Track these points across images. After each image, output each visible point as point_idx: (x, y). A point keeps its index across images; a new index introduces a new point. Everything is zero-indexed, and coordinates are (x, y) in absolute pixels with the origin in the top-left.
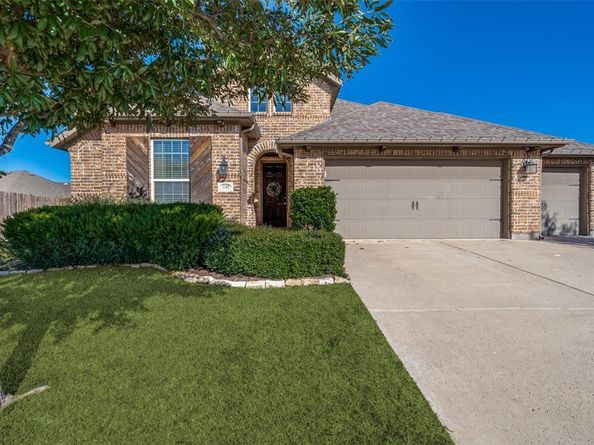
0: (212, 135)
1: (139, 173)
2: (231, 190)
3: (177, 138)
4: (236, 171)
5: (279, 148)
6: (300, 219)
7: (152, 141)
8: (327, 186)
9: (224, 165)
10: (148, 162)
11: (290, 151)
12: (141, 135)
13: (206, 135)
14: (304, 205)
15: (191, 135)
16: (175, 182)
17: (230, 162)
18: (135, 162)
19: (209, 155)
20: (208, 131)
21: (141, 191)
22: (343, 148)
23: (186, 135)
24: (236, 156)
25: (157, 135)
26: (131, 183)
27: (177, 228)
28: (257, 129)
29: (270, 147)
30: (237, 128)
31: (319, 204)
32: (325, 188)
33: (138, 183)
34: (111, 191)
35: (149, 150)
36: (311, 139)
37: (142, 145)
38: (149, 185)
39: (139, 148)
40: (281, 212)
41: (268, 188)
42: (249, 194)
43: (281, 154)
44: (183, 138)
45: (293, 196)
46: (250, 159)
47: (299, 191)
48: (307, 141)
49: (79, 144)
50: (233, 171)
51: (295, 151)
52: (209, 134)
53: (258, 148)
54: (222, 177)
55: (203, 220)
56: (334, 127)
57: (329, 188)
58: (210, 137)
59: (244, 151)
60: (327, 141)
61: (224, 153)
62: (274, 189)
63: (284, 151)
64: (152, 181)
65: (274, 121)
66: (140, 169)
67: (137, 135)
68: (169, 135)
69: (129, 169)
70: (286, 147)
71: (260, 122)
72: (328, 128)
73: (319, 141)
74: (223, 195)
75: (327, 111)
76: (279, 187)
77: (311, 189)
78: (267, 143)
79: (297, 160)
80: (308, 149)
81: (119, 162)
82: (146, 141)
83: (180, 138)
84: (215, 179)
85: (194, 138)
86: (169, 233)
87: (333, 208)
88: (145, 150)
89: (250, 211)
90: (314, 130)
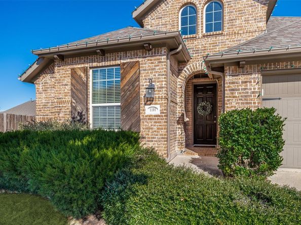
0: (140, 60)
1: (80, 99)
2: (158, 112)
3: (110, 66)
4: (162, 94)
5: (208, 67)
6: (232, 149)
7: (91, 71)
8: (269, 107)
9: (151, 88)
10: (87, 89)
11: (221, 69)
12: (82, 66)
13: (135, 60)
14: (238, 133)
15: (122, 61)
16: (109, 107)
17: (157, 85)
18: (77, 90)
19: (137, 79)
20: (136, 56)
21: (80, 114)
22: (286, 60)
23: (118, 62)
24: (162, 78)
25: (95, 64)
26: (74, 108)
27: (67, 171)
28: (184, 50)
29: (199, 68)
30: (164, 50)
31: (259, 132)
32: (266, 111)
33: (79, 109)
34: (61, 115)
35: (87, 78)
36: (247, 53)
37: (82, 75)
38: (87, 109)
39: (80, 77)
40: (211, 130)
41: (198, 108)
42: (178, 115)
43: (210, 73)
44: (116, 65)
45: (223, 120)
46: (180, 81)
47: (231, 114)
48: (240, 55)
49: (41, 78)
50: (159, 94)
51: (227, 68)
52: (138, 59)
53: (188, 70)
54: (150, 100)
55: (103, 158)
56: (274, 38)
57: (273, 110)
58: (138, 62)
59: (173, 73)
60: (267, 53)
61: (151, 76)
62: (204, 108)
63: (213, 69)
64: (91, 105)
65: (203, 41)
66: (80, 96)
67: (79, 66)
68: (103, 64)
69: (73, 97)
70: (216, 64)
71: (189, 45)
72: (266, 40)
73: (257, 54)
74: (150, 118)
75: (262, 24)
76: (209, 107)
77: (248, 111)
78: (196, 65)
79: (228, 79)
80: (240, 65)
81: (66, 91)
82: (85, 70)
83: (113, 66)
84: (143, 102)
85: (124, 64)
86: (57, 178)
87: (279, 136)
88: (84, 79)
89: (179, 132)
90: (248, 43)
